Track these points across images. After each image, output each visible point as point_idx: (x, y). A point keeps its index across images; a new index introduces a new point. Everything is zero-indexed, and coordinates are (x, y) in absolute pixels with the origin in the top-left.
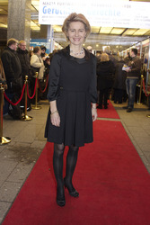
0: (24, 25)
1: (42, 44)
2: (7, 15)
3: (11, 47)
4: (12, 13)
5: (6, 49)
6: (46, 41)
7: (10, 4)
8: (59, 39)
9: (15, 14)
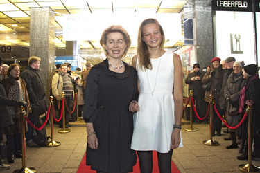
0: (47, 42)
1: (68, 61)
2: (28, 33)
3: (33, 66)
4: (34, 29)
5: (26, 68)
6: (72, 59)
7: (32, 21)
8: (86, 56)
9: (38, 31)
